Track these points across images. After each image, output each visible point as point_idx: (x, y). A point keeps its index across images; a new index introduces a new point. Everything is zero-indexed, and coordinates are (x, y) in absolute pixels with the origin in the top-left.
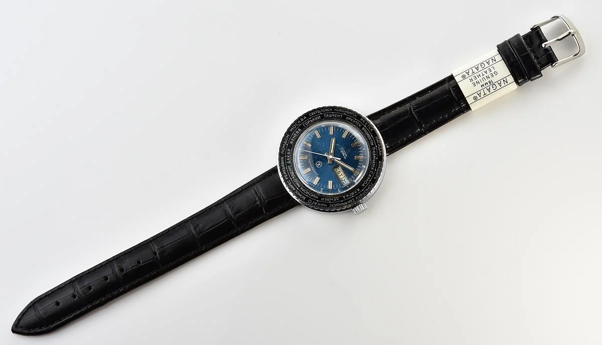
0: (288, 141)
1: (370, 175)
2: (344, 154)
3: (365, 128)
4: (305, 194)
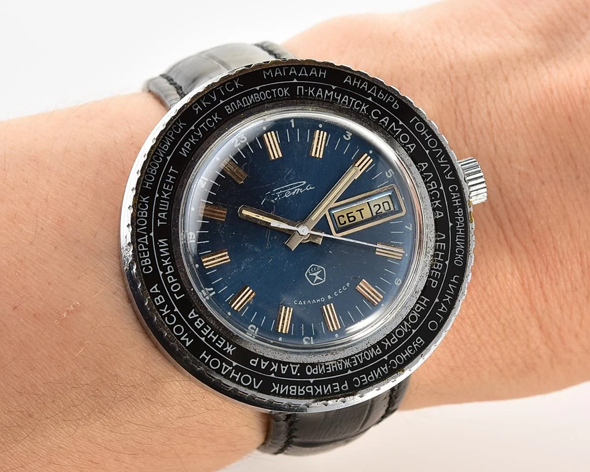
0: (223, 360)
1: (384, 120)
2: (298, 188)
3: (228, 103)
4: (407, 334)
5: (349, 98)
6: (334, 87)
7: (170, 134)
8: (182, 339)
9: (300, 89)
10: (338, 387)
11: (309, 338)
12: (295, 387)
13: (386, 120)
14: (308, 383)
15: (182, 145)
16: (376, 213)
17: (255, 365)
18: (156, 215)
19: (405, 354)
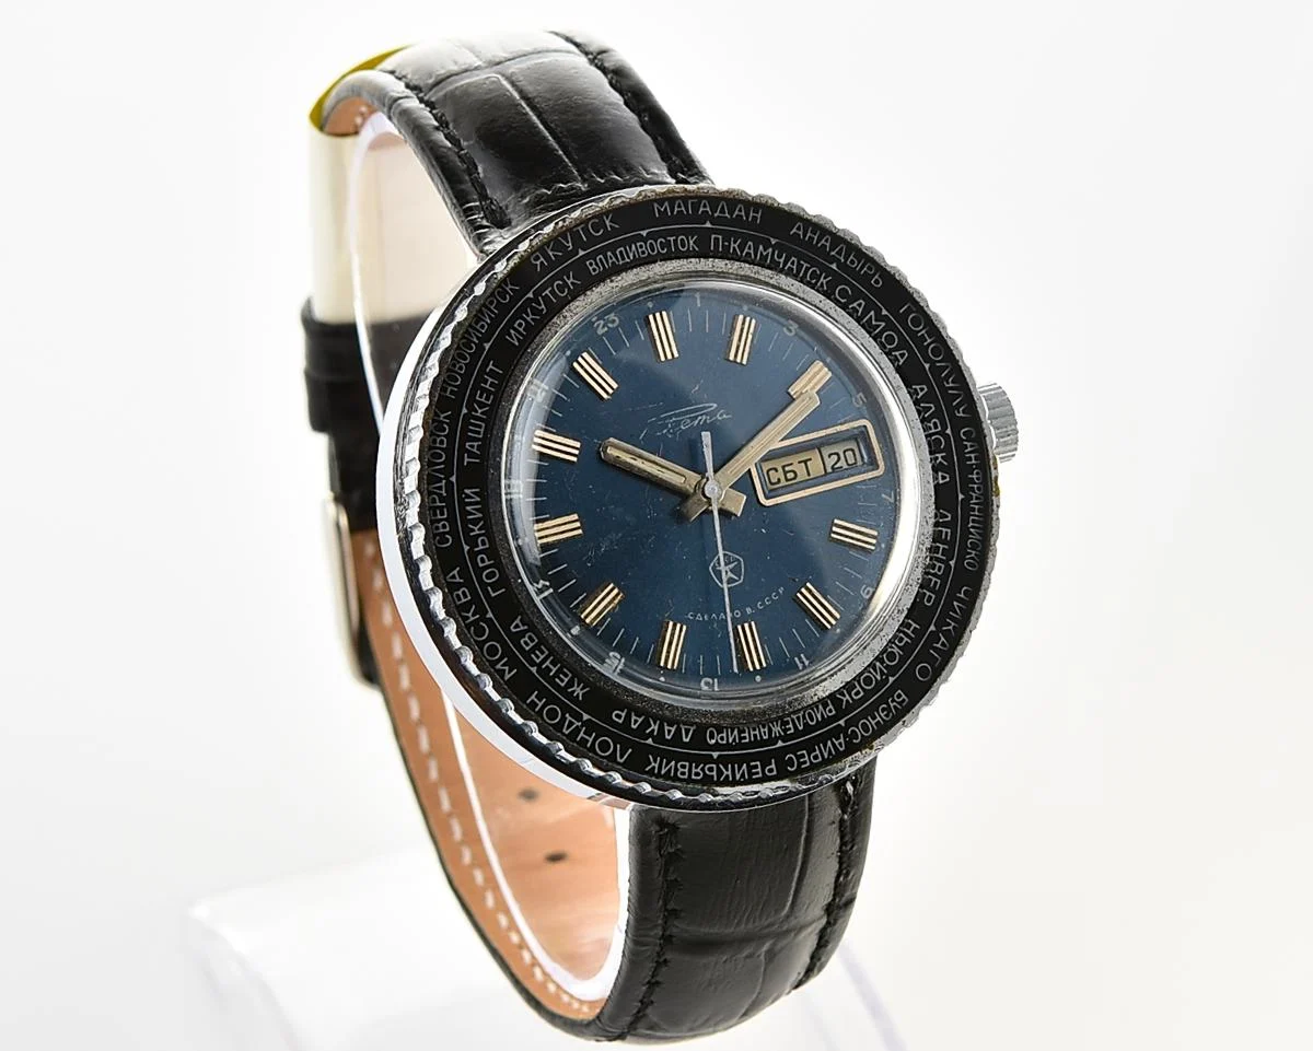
1: (857, 305)
2: (701, 415)
3: (591, 256)
4: (880, 684)
5: (798, 262)
6: (773, 241)
7: (491, 302)
8: (498, 667)
9: (717, 239)
10: (759, 770)
11: (710, 680)
12: (687, 764)
13: (860, 305)
14: (710, 759)
15: (510, 325)
16: (832, 467)
17: (621, 721)
18: (462, 446)
19: (874, 718)
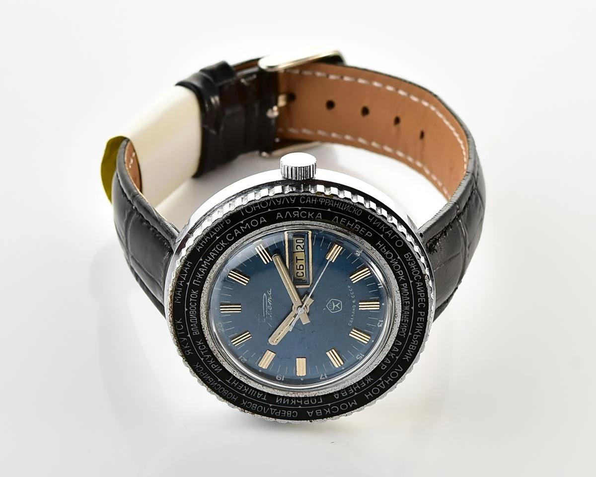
0: (375, 386)
1: (236, 233)
2: (268, 300)
3: (191, 332)
4: (399, 263)
5: (213, 252)
6: (201, 260)
7: (202, 374)
8: (351, 406)
9: (195, 282)
10: (421, 318)
11: (379, 323)
12: (411, 345)
13: (237, 232)
14: (411, 336)
15: (213, 370)
16: (303, 249)
17: (386, 367)
18: (258, 399)
19: (413, 268)
